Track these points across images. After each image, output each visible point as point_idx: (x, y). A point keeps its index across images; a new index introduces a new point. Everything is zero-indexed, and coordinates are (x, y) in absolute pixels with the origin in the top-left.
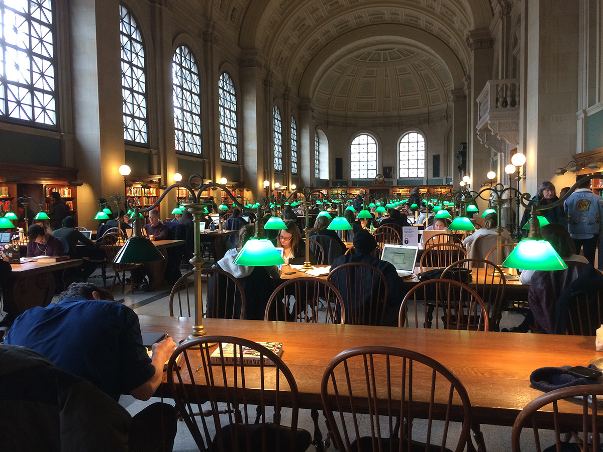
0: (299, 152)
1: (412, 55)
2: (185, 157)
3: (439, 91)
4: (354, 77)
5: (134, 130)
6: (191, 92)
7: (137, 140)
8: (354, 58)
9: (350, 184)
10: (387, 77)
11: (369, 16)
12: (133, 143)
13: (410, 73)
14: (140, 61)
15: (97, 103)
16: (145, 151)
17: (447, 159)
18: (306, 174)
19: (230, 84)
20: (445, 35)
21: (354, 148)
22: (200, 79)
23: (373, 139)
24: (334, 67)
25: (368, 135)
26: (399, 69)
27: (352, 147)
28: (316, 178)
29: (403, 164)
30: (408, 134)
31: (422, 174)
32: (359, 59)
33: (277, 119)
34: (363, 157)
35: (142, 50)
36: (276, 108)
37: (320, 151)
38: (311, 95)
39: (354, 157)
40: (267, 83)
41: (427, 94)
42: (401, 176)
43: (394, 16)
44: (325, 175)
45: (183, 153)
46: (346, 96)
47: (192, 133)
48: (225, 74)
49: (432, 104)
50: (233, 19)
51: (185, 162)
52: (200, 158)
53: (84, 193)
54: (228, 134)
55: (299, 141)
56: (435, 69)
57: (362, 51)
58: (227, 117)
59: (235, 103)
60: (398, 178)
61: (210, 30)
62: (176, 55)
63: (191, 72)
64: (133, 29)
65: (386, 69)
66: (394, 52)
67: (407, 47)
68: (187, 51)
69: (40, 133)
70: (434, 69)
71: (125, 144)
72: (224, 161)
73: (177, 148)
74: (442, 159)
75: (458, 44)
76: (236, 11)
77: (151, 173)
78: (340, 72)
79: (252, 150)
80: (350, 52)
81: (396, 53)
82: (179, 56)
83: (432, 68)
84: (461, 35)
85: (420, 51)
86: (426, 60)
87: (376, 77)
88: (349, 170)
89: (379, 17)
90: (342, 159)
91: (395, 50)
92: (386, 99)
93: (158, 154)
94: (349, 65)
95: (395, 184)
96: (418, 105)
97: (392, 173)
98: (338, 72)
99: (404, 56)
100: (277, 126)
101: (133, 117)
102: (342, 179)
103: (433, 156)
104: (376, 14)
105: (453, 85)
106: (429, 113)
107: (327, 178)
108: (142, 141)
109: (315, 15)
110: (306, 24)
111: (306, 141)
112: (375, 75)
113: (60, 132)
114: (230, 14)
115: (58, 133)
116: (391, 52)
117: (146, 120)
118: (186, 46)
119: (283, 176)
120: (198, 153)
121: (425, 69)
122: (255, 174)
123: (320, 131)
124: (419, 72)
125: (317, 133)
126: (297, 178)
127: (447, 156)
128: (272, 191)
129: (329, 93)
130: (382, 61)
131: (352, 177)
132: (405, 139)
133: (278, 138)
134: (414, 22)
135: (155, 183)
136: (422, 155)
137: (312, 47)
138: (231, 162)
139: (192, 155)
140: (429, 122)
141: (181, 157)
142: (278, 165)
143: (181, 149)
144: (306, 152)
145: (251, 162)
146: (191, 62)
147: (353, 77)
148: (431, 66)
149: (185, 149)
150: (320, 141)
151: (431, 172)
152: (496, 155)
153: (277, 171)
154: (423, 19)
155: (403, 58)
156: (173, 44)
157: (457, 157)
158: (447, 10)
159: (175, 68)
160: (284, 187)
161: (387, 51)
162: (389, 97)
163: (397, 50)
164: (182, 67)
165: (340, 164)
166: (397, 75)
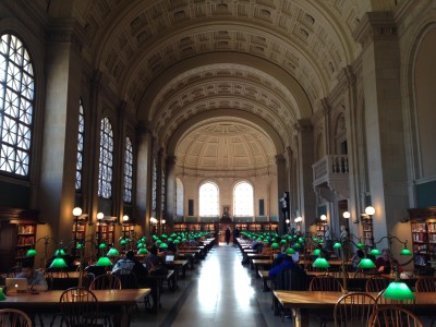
0: (166, 194)
6: (108, 151)
9: (199, 219)
10: (226, 143)
11: (220, 103)
13: (242, 142)
16: (79, 195)
18: (171, 211)
20: (271, 119)
21: (201, 192)
22: (113, 141)
23: (216, 186)
25: (212, 183)
31: (251, 214)
35: (83, 120)
36: (155, 161)
37: (177, 194)
38: (176, 154)
41: (255, 156)
43: (236, 104)
46: (197, 154)
47: (107, 181)
49: (257, 164)
50: (134, 100)
52: (110, 200)
55: (166, 187)
59: (132, 158)
60: (234, 215)
63: (109, 136)
65: (226, 138)
66: (232, 127)
67: (241, 124)
68: (108, 121)
69: (17, 182)
74: (265, 202)
78: (194, 138)
80: (203, 125)
85: (250, 127)
89: (226, 104)
90: (193, 200)
93: (88, 198)
96: (247, 164)
102: (193, 215)
103: (259, 200)
104: (224, 102)
105: (276, 153)
107: (182, 214)
109: (184, 100)
110: (177, 105)
111: (172, 187)
113: (30, 181)
116: (229, 127)
117: (81, 171)
118: (107, 118)
120: (109, 197)
123: (177, 179)
124: (248, 142)
127: (269, 200)
129: (185, 152)
132: (239, 187)
134: (249, 109)
135: (84, 220)
137: (179, 121)
139: (106, 199)
140: (255, 176)
146: (109, 129)
150: (178, 186)
151: (258, 212)
154: (256, 108)
158: (274, 104)
165: (192, 204)
166: (233, 142)
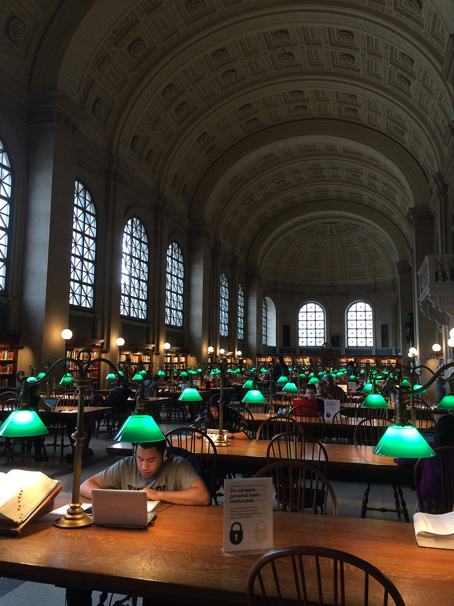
0: (246, 318)
1: (357, 229)
2: (129, 322)
3: (384, 262)
4: (302, 248)
5: (81, 295)
6: (140, 260)
7: (83, 305)
8: (301, 230)
9: (298, 352)
10: (334, 248)
11: (315, 192)
12: (79, 308)
13: (356, 245)
14: (92, 232)
15: (46, 269)
16: (90, 315)
17: (396, 329)
18: (253, 339)
19: (178, 253)
20: (389, 212)
21: (301, 316)
22: (149, 248)
24: (281, 238)
25: (315, 304)
26: (345, 241)
27: (300, 315)
28: (263, 345)
29: (351, 333)
30: (356, 303)
31: (370, 343)
32: (305, 232)
33: (225, 286)
34: (311, 325)
35: (95, 221)
36: (224, 275)
37: (268, 318)
38: (258, 264)
39: (301, 325)
40: (215, 252)
41: (374, 265)
42: (349, 345)
43: (338, 193)
44: (272, 342)
45: (128, 317)
46: (294, 265)
47: (138, 299)
48: (174, 243)
49: (378, 275)
50: (184, 194)
51: (129, 327)
52: (145, 322)
53: (25, 357)
54: (174, 300)
55: (246, 308)
56: (380, 242)
57: (308, 224)
58: (174, 284)
59: (182, 270)
60: (346, 347)
61: (162, 204)
62: (128, 226)
63: (141, 241)
64: (87, 203)
65: (332, 241)
66: (340, 225)
67: (352, 222)
68: (138, 223)
71: (70, 308)
72: (170, 326)
73: (122, 313)
74: (390, 328)
75: (400, 219)
76: (187, 187)
77: (94, 337)
78: (288, 242)
79: (197, 316)
80: (296, 225)
81: (342, 226)
82: (130, 227)
83: (377, 241)
84: (403, 211)
85: (364, 225)
86: (371, 233)
87: (323, 248)
88: (297, 338)
89: (324, 194)
90: (289, 326)
91: (340, 223)
92: (333, 269)
93: (103, 319)
94: (296, 237)
95: (343, 353)
96: (365, 276)
97: (340, 341)
98: (285, 243)
99: (350, 230)
100: (224, 292)
101: (81, 282)
102: (289, 346)
103: (382, 326)
104: (322, 192)
105: (398, 258)
106: (376, 283)
107: (275, 345)
108: (88, 306)
109: (263, 191)
110: (254, 199)
111: (253, 308)
112: (322, 246)
113: (8, 297)
114: (182, 190)
115: (5, 298)
117: (93, 286)
118: (137, 218)
119: (229, 342)
120: (143, 318)
121: (370, 242)
122: (199, 339)
123: (267, 298)
124: (365, 245)
125: (265, 300)
126: (244, 345)
127: (396, 326)
128: (217, 357)
129: (277, 262)
130: (328, 233)
131: (301, 344)
132: (353, 308)
133: (224, 304)
134: (357, 199)
135: (98, 347)
136: (370, 324)
137: (260, 220)
138: (176, 327)
139: (137, 319)
140: (376, 292)
141: (126, 322)
142: (224, 331)
143: (126, 314)
144: (253, 318)
145: (196, 328)
146: (141, 232)
147: (300, 248)
148: (377, 239)
149: (130, 314)
150: (268, 308)
152: (441, 327)
153: (223, 337)
154: (366, 196)
156: (125, 216)
157: (404, 328)
158: (388, 189)
159: (126, 238)
160: (230, 353)
161: (333, 225)
162: (336, 267)
163: (343, 224)
164: (132, 237)
165: (288, 330)
166: (344, 247)
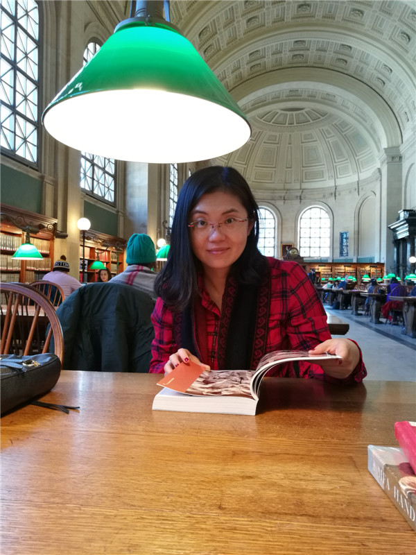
1: (322, 118)
3: (348, 161)
4: (255, 142)
8: (257, 117)
10: (291, 144)
13: (316, 141)
17: (358, 236)
23: (271, 213)
25: (266, 209)
26: (305, 135)
29: (304, 242)
30: (311, 209)
31: (326, 253)
41: (334, 165)
42: (301, 256)
46: (244, 163)
49: (339, 177)
57: (268, 108)
66: (302, 114)
70: (345, 135)
72: (91, 193)
81: (304, 115)
83: (343, 134)
85: (334, 111)
86: (337, 124)
87: (278, 144)
89: (300, 56)
91: (303, 111)
92: (286, 170)
96: (323, 178)
99: (312, 120)
103: (341, 233)
104: (298, 50)
106: (336, 187)
112: (277, 142)
116: (298, 114)
120: (29, 158)
121: (334, 136)
124: (327, 140)
127: (358, 233)
129: (226, 158)
130: (287, 125)
133: (173, 192)
134: (341, 64)
136: (326, 233)
138: (102, 200)
140: (334, 196)
147: (253, 142)
148: (343, 132)
151: (337, 251)
154: (357, 56)
155: (311, 122)
161: (294, 113)
162: (291, 168)
163: (306, 112)
166: (302, 143)
